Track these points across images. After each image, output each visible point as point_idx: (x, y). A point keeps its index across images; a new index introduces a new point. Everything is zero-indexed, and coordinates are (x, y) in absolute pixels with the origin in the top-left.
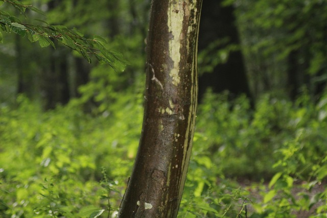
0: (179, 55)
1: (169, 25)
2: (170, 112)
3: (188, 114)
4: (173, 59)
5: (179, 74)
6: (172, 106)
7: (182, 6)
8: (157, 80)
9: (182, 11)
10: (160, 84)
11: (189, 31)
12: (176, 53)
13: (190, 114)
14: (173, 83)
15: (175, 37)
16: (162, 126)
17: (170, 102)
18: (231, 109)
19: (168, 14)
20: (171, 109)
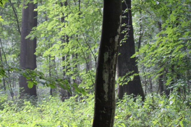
0: (107, 89)
1: (103, 77)
2: (104, 112)
3: (112, 113)
4: (105, 91)
5: (108, 97)
6: (105, 110)
7: (108, 70)
8: (99, 99)
9: (108, 72)
10: (100, 101)
11: (111, 80)
12: (106, 88)
13: (112, 112)
14: (105, 100)
15: (106, 82)
16: (101, 118)
17: (104, 108)
18: (135, 101)
19: (103, 73)
20: (105, 111)
